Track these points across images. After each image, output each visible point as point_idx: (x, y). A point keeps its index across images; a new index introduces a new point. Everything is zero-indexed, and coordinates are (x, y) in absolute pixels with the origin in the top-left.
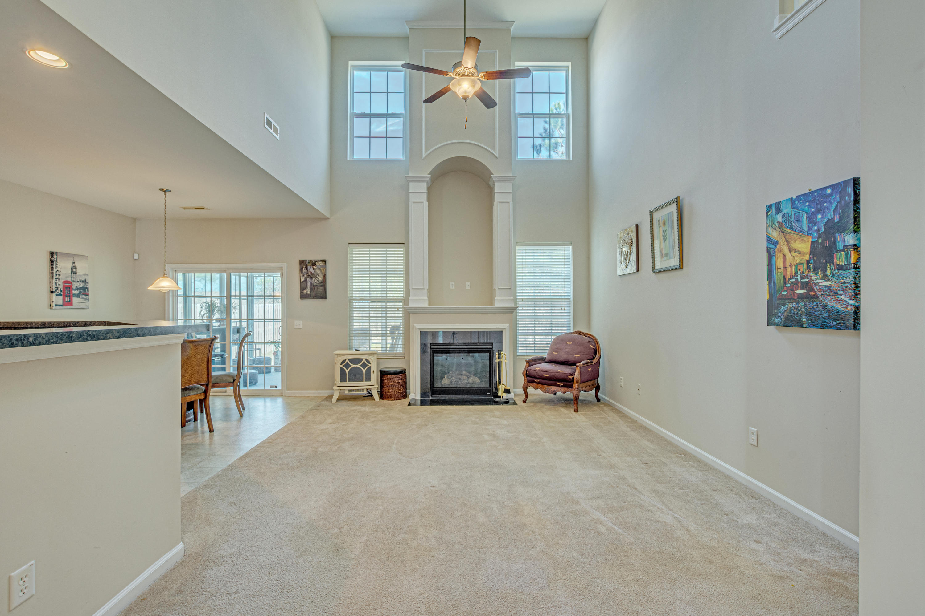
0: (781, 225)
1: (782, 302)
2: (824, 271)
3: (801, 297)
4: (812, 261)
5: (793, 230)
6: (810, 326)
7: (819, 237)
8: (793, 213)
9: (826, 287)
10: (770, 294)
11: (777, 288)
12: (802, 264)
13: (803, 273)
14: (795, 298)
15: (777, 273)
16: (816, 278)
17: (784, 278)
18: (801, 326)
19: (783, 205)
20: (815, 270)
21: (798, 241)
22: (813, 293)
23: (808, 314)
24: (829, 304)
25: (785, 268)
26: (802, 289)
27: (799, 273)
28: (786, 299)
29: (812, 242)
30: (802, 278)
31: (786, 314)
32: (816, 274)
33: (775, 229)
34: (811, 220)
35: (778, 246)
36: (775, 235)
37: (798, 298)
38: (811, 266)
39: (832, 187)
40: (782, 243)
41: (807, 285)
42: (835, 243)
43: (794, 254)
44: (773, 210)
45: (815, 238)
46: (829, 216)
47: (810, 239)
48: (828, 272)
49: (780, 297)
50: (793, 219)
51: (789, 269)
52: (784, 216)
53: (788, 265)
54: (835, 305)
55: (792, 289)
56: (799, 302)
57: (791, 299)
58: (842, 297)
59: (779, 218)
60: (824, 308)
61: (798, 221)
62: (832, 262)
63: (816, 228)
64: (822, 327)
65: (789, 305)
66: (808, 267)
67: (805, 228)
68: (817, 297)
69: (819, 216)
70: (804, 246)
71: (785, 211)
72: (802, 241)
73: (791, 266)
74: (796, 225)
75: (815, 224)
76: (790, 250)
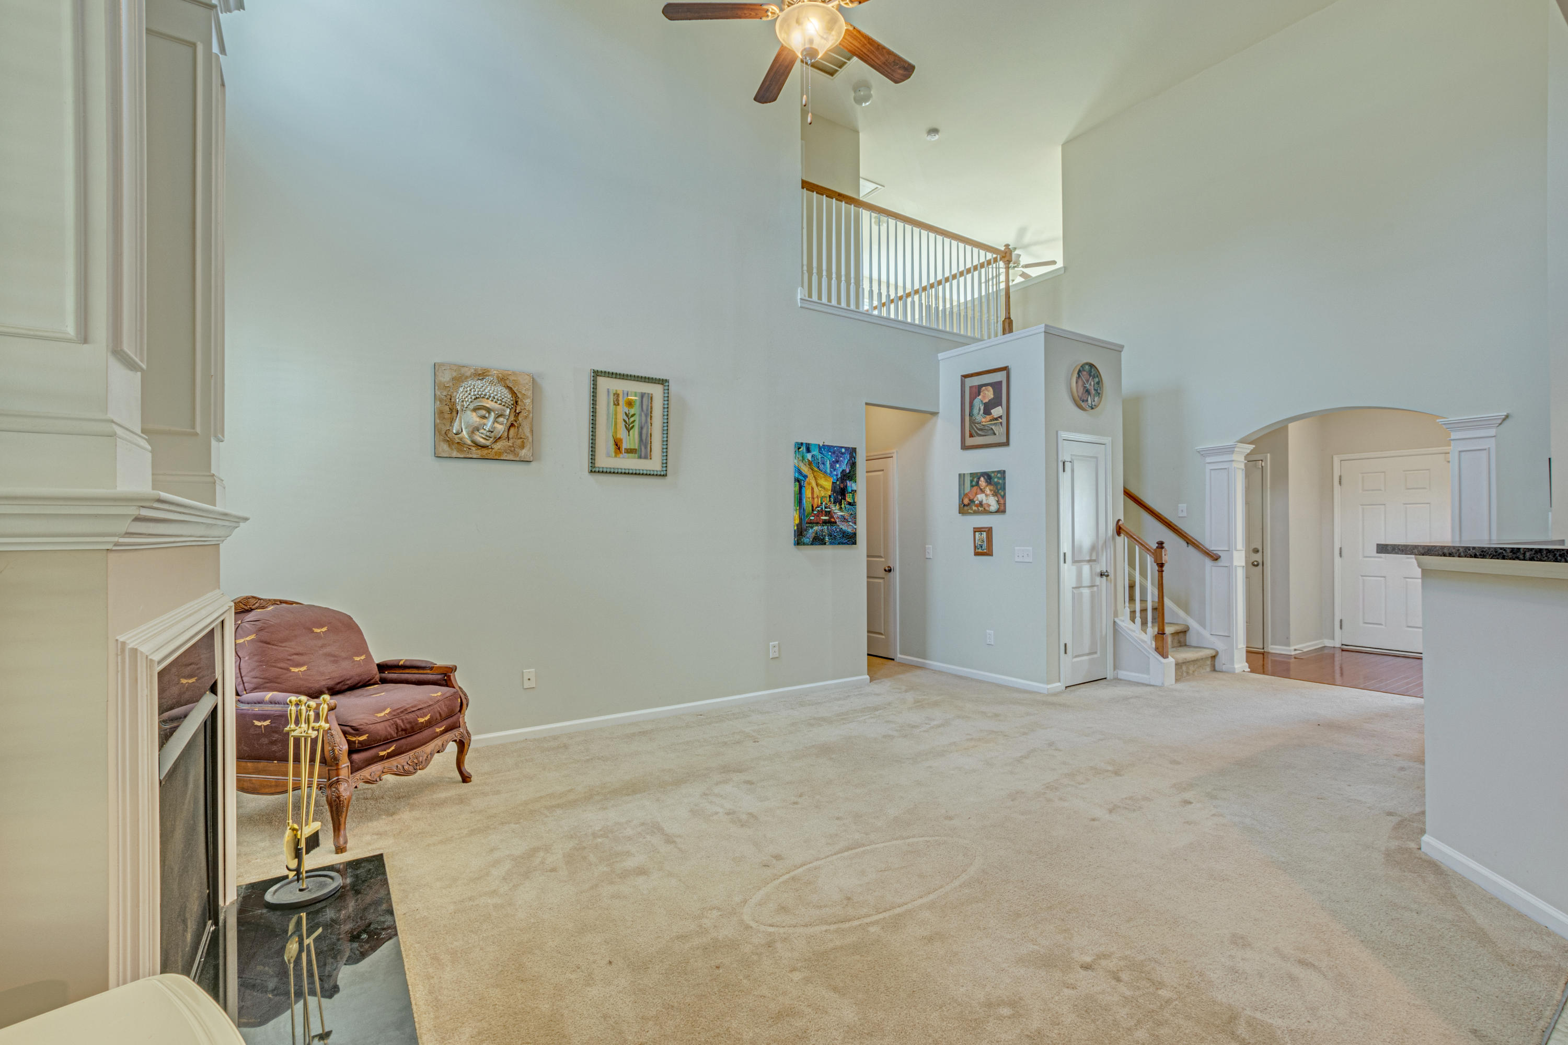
0: (810, 463)
1: (811, 525)
2: (840, 504)
3: (825, 522)
4: (832, 497)
5: (820, 469)
6: (831, 543)
7: (837, 480)
8: (820, 457)
9: (842, 516)
10: (801, 519)
11: (806, 514)
12: (826, 497)
13: (826, 504)
14: (821, 522)
15: (806, 502)
16: (835, 509)
17: (812, 506)
18: (825, 544)
19: (812, 448)
20: (835, 503)
21: (823, 479)
22: (833, 520)
23: (830, 535)
24: (844, 528)
25: (813, 498)
26: (825, 516)
27: (824, 503)
28: (814, 523)
29: (833, 483)
30: (826, 508)
31: (814, 535)
32: (835, 506)
33: (805, 465)
34: (832, 466)
35: (807, 479)
36: (805, 469)
37: (823, 523)
38: (832, 500)
39: (847, 449)
40: (811, 478)
41: (828, 513)
42: (846, 486)
43: (820, 489)
44: (803, 449)
45: (834, 480)
46: (844, 467)
47: (832, 480)
48: (843, 506)
49: (809, 521)
50: (820, 461)
51: (816, 500)
52: (813, 456)
53: (815, 496)
54: (846, 528)
55: (817, 516)
56: (823, 526)
57: (817, 523)
58: (851, 523)
59: (809, 456)
60: (840, 531)
61: (823, 464)
62: (845, 499)
63: (835, 473)
64: (839, 544)
65: (816, 528)
66: (830, 501)
67: (828, 471)
68: (836, 523)
69: (838, 466)
70: (828, 484)
71: (814, 453)
72: (826, 480)
73: (817, 497)
74: (821, 466)
75: (835, 470)
76: (817, 485)
